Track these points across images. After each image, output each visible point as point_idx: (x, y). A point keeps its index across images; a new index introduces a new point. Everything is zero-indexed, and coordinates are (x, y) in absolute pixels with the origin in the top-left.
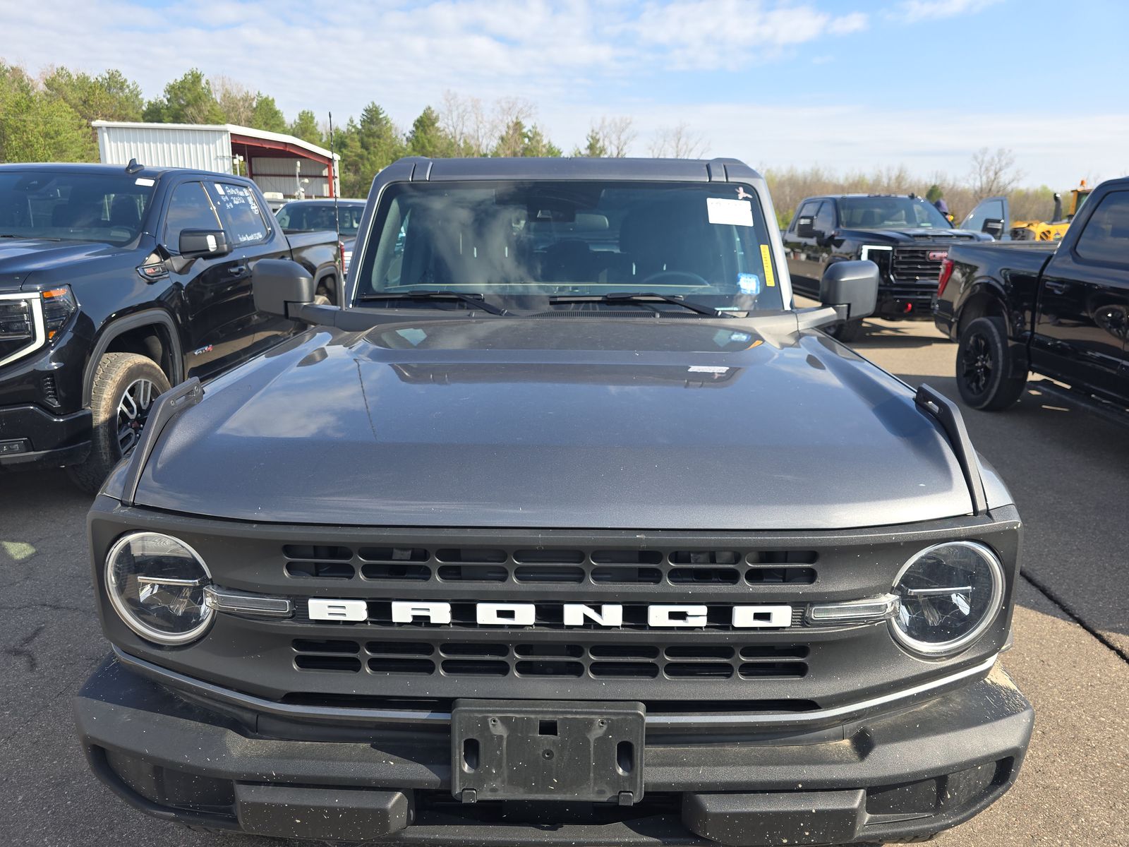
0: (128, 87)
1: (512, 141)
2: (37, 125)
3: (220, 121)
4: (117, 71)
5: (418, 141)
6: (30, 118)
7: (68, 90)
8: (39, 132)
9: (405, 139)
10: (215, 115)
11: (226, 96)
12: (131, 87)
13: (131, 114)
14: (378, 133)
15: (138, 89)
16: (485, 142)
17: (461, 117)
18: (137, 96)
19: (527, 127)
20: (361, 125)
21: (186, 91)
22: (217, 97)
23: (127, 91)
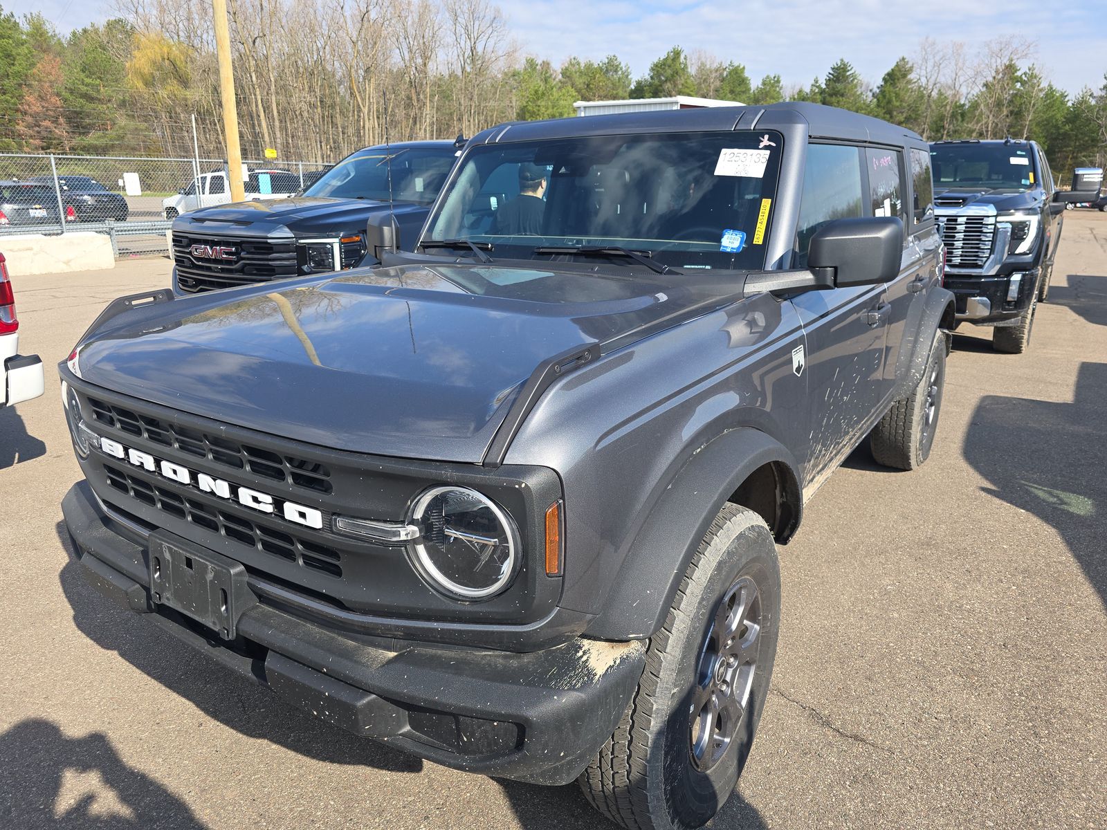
0: (621, 69)
1: (998, 87)
2: (547, 108)
3: (691, 93)
4: (614, 56)
5: (884, 97)
6: (543, 103)
7: (576, 77)
8: (548, 115)
9: (871, 94)
10: (687, 87)
11: (702, 68)
12: (624, 69)
13: (621, 93)
14: (842, 91)
15: (629, 71)
16: (964, 90)
17: (938, 65)
18: (627, 76)
19: (1023, 68)
20: (826, 84)
21: (667, 68)
22: (692, 70)
23: (620, 73)
